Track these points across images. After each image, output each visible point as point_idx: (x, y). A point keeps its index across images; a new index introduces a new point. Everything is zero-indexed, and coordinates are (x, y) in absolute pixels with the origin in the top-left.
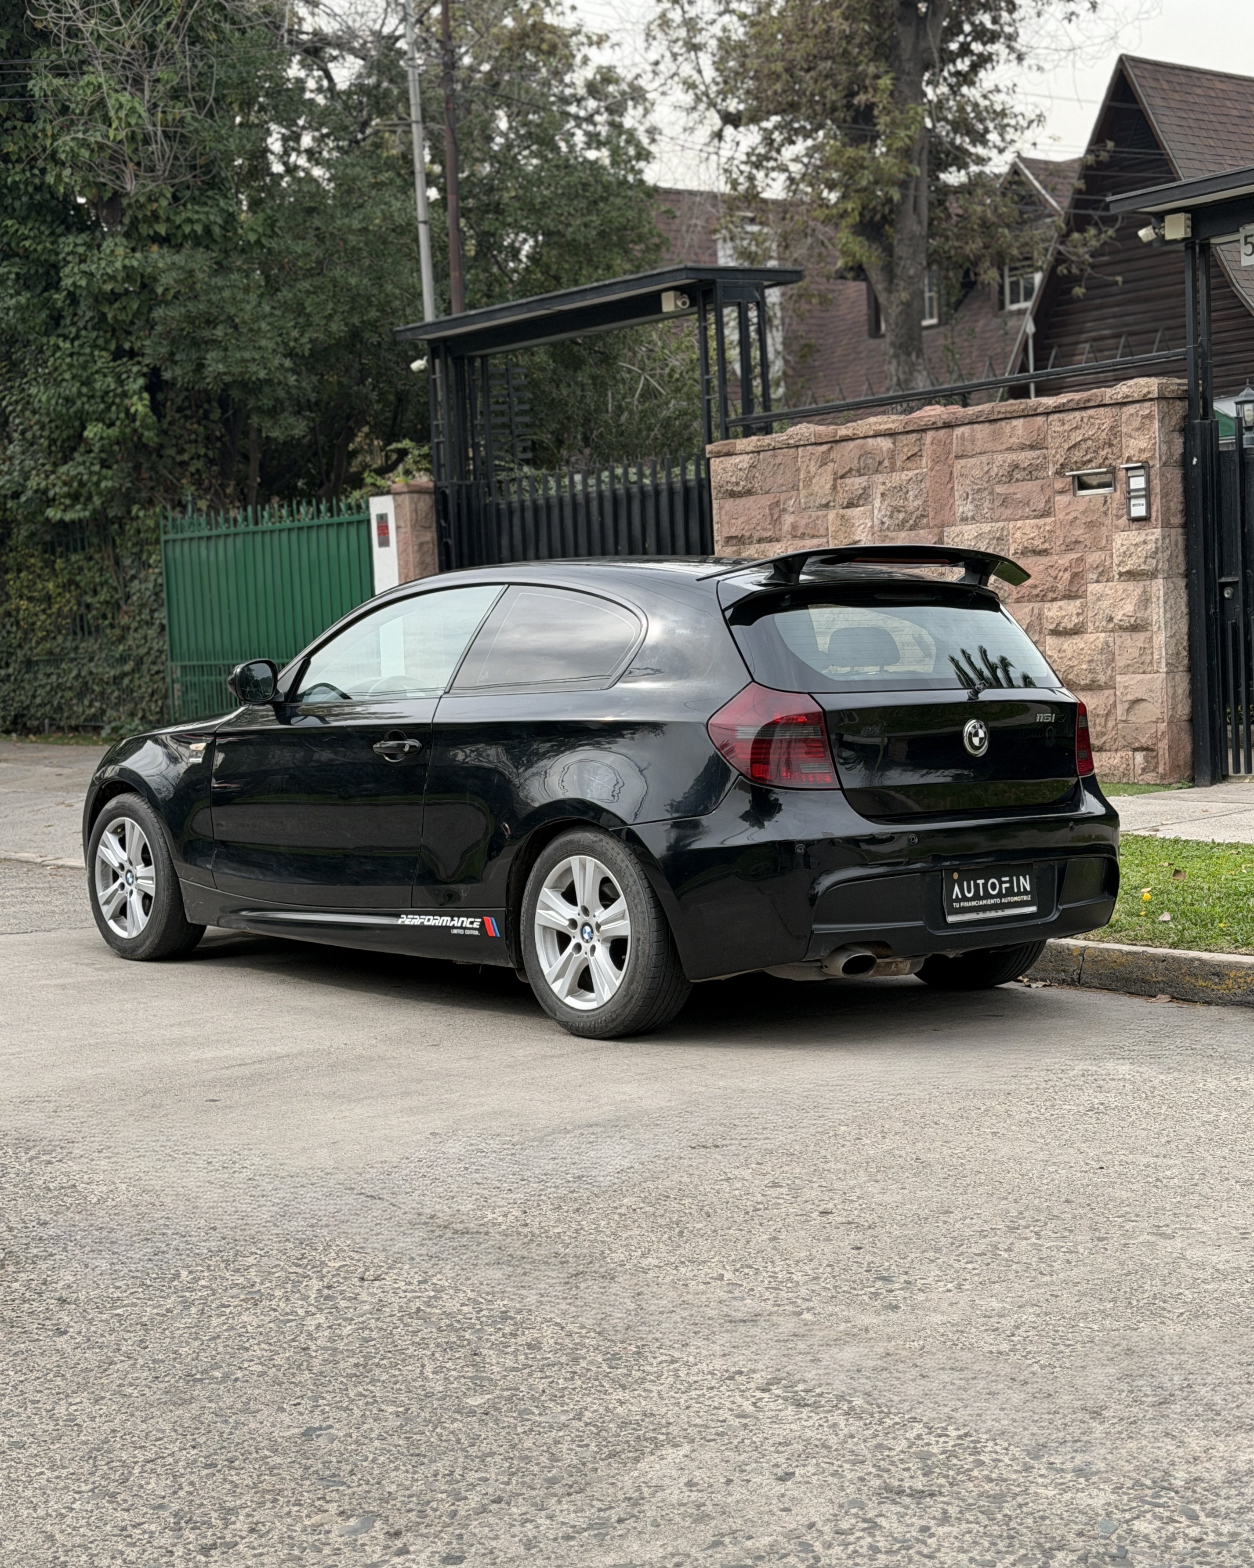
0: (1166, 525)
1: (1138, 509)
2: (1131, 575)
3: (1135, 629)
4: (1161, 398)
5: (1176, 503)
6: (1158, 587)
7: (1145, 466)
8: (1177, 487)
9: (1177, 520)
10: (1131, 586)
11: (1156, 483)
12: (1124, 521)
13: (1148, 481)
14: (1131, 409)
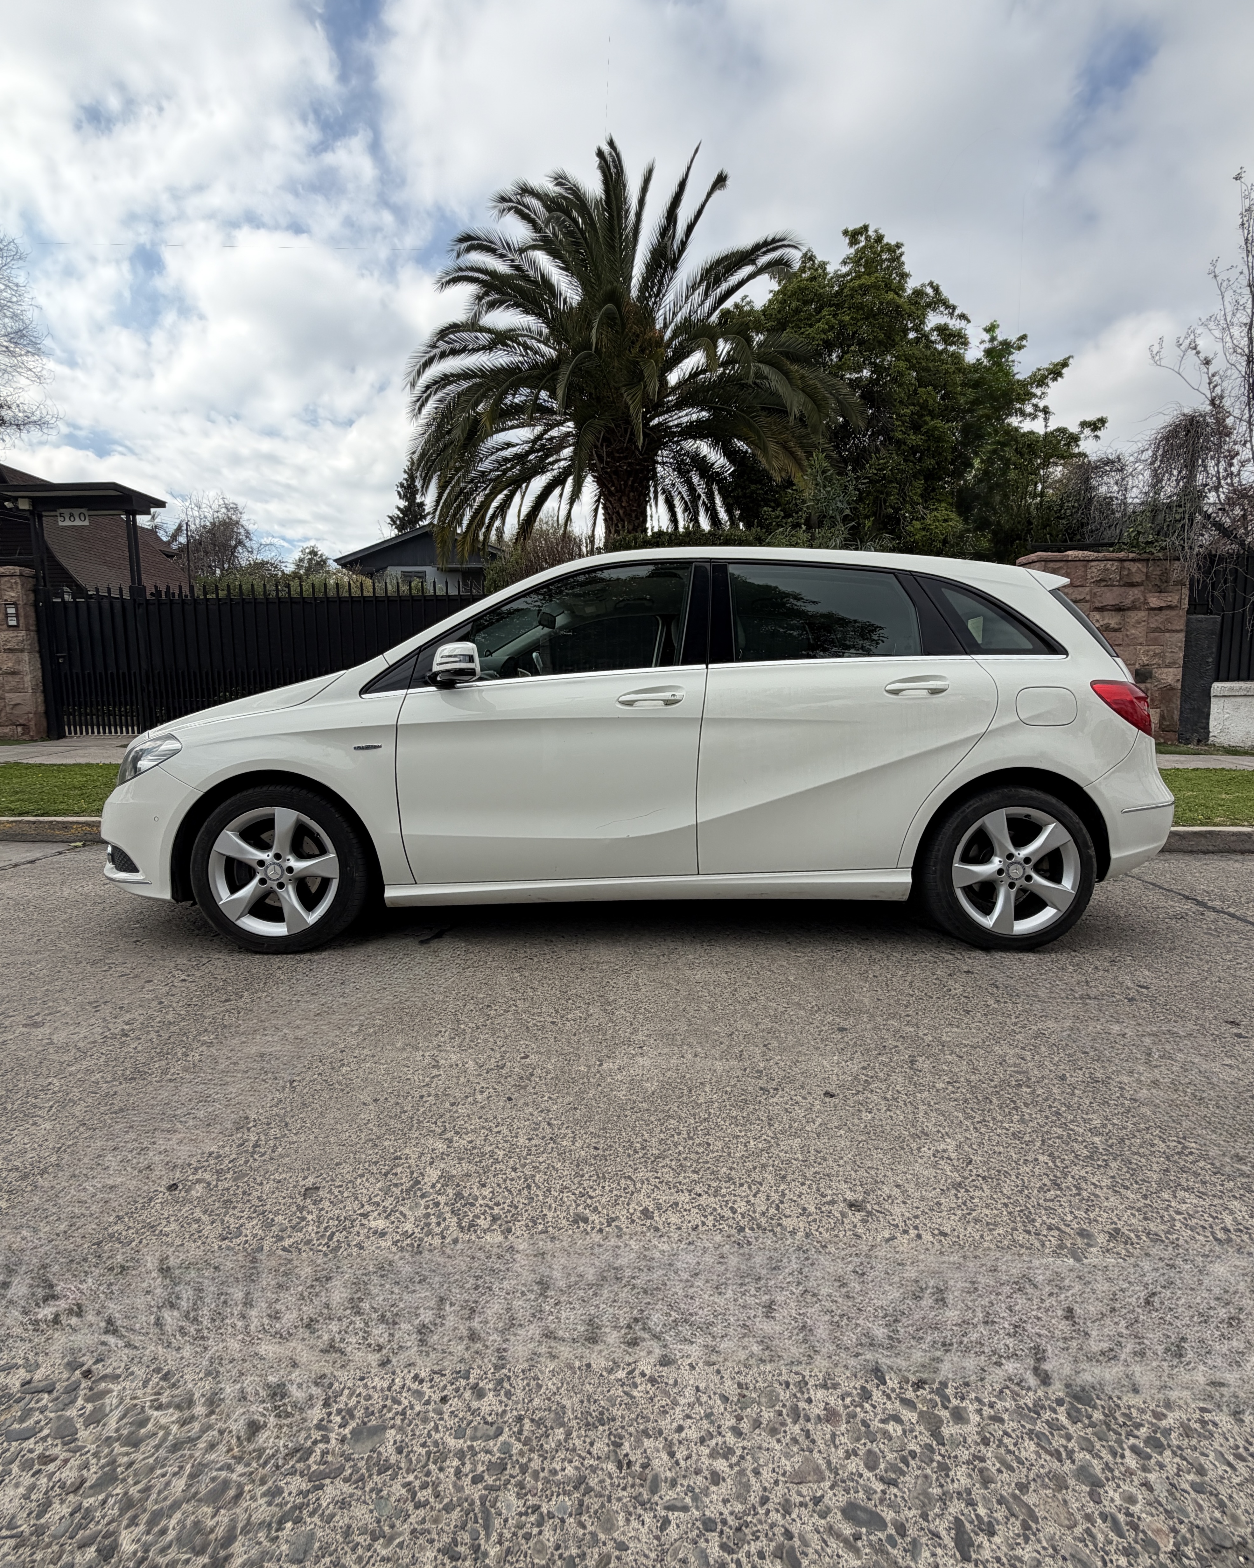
0: (27, 629)
1: (13, 622)
2: (10, 650)
3: (13, 673)
4: (21, 575)
5: (32, 620)
6: (26, 656)
7: (15, 604)
8: (32, 614)
9: (33, 628)
10: (11, 655)
11: (21, 611)
12: (5, 627)
13: (17, 610)
14: (6, 579)
